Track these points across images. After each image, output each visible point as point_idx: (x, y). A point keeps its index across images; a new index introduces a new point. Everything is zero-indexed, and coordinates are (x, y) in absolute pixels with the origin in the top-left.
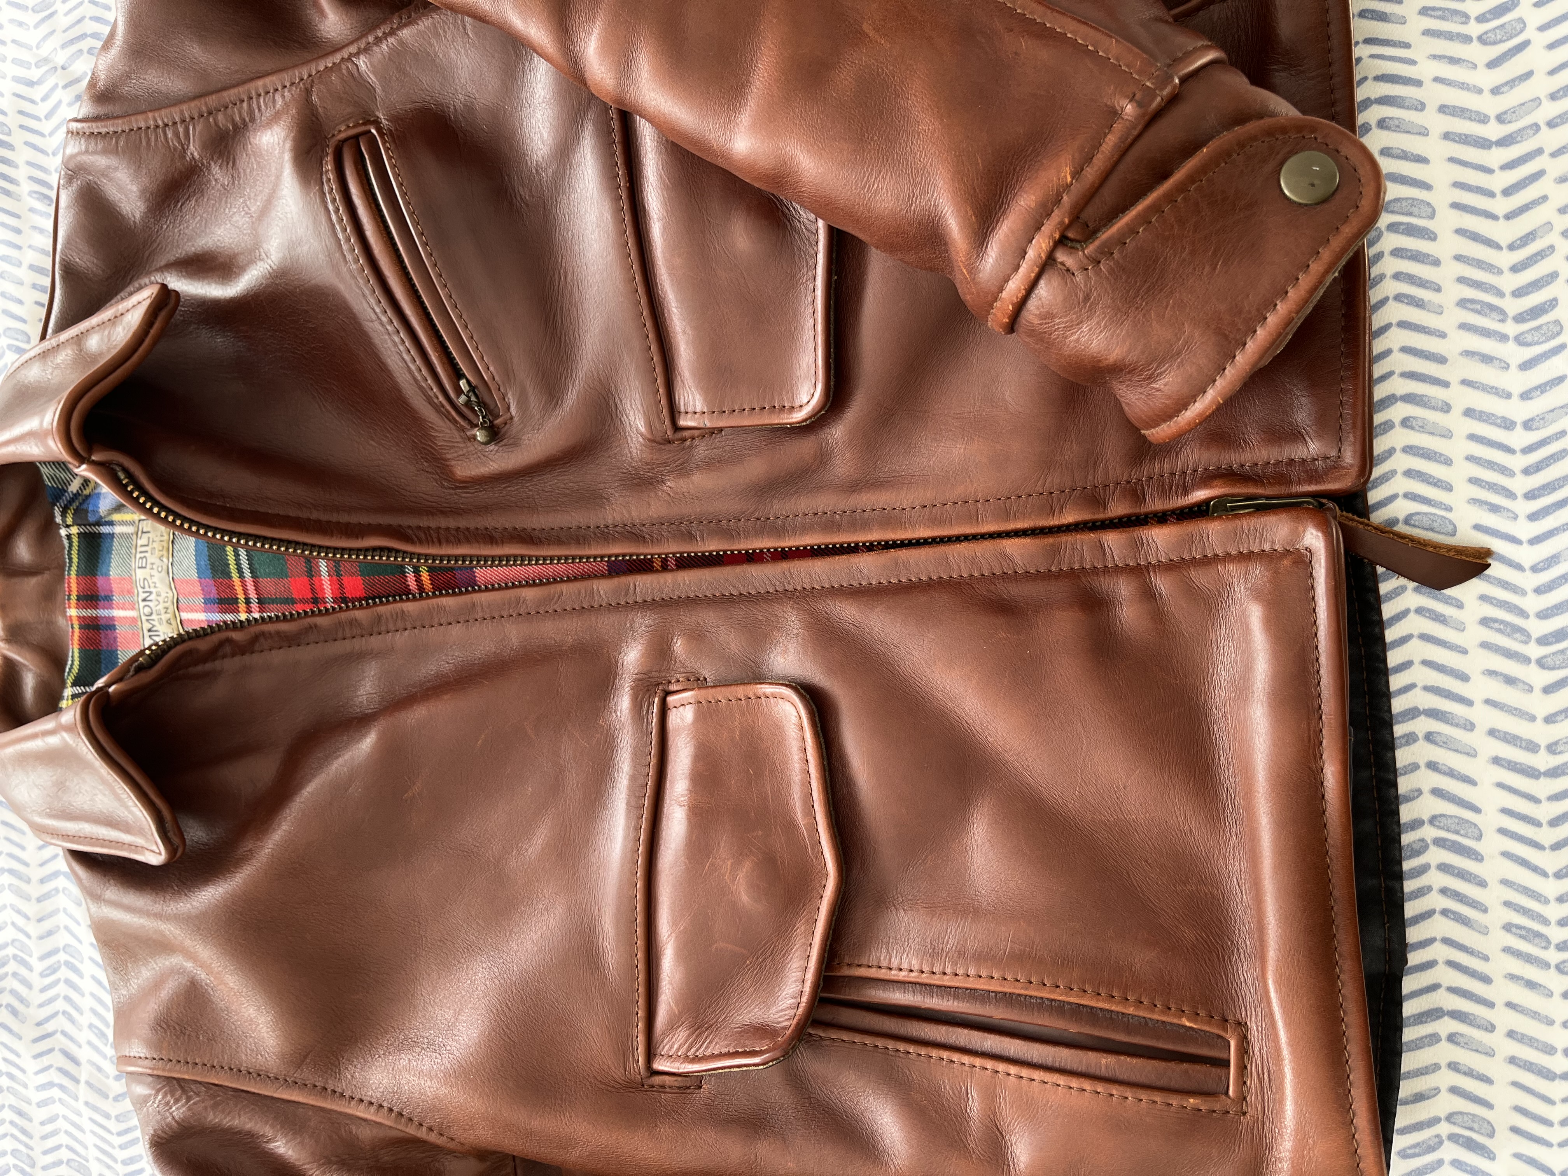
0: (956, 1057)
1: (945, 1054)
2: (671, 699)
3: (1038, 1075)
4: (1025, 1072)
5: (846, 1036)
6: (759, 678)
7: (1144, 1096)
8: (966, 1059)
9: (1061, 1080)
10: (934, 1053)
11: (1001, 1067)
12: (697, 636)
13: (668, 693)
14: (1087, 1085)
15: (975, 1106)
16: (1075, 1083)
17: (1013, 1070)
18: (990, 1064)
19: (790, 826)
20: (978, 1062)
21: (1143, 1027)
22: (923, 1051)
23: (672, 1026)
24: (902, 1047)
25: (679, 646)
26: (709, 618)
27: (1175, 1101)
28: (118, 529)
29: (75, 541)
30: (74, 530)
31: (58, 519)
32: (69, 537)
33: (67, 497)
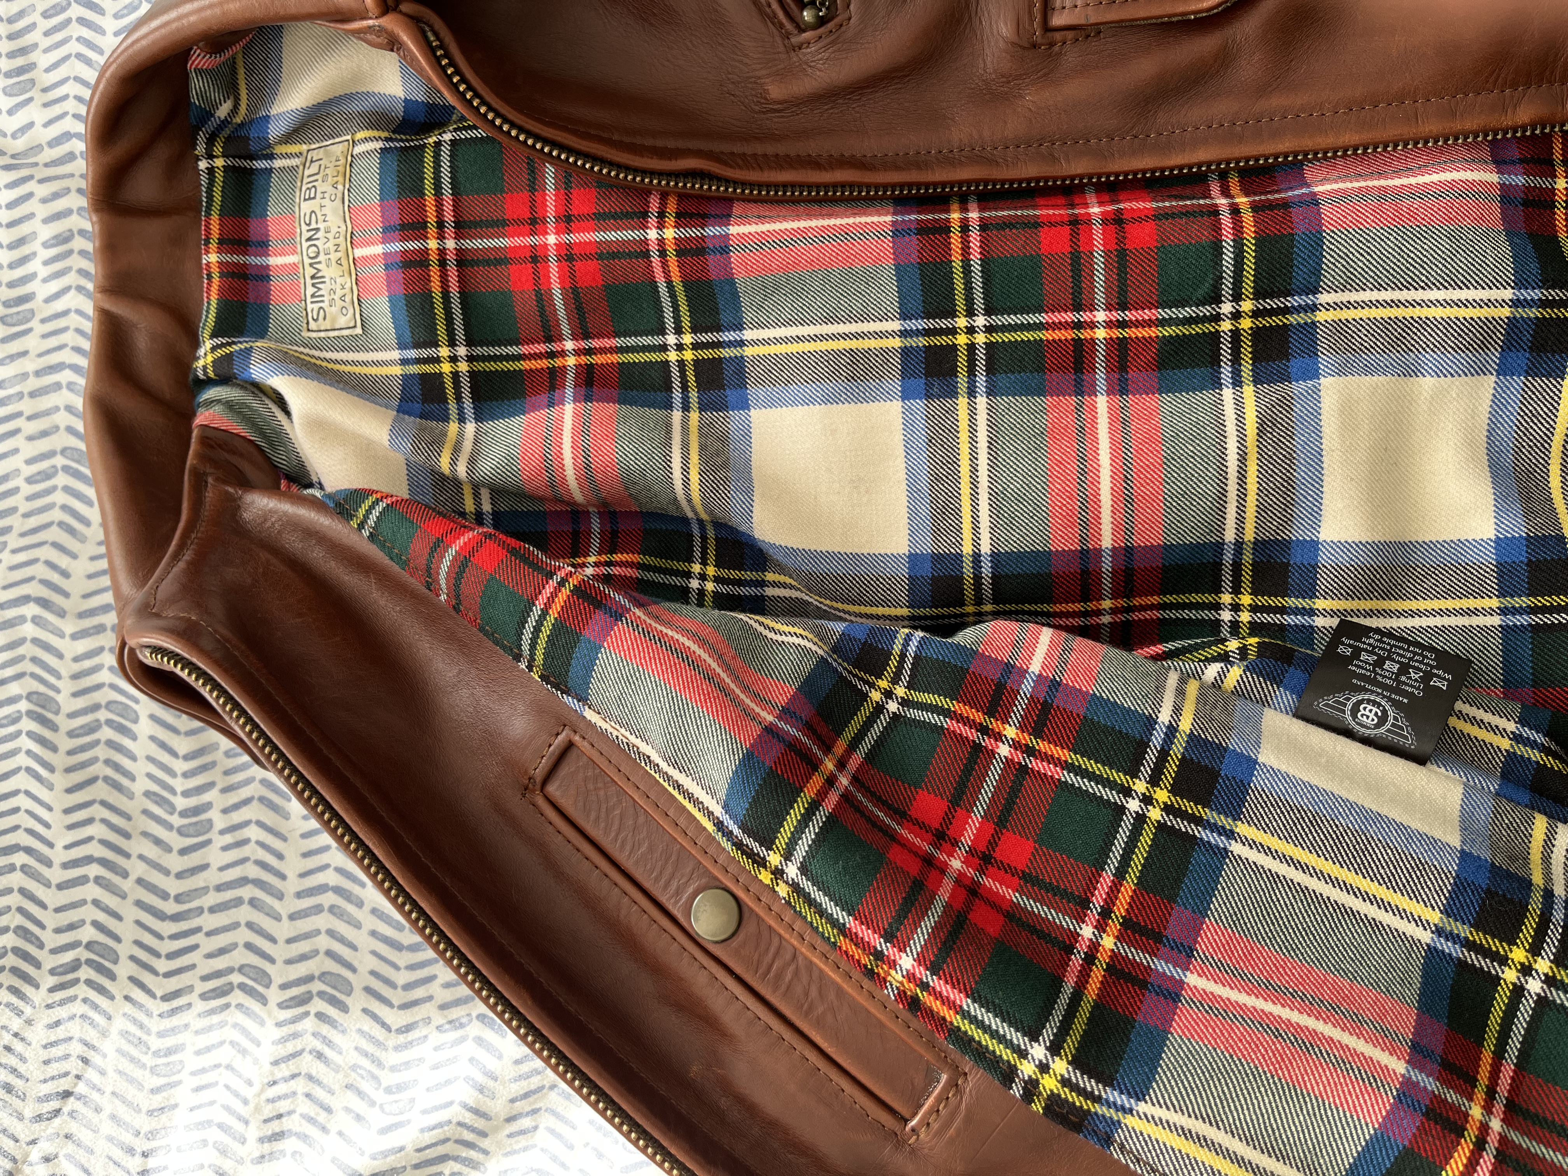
28: (278, 163)
29: (219, 176)
30: (219, 162)
31: (201, 149)
32: (211, 171)
33: (212, 124)
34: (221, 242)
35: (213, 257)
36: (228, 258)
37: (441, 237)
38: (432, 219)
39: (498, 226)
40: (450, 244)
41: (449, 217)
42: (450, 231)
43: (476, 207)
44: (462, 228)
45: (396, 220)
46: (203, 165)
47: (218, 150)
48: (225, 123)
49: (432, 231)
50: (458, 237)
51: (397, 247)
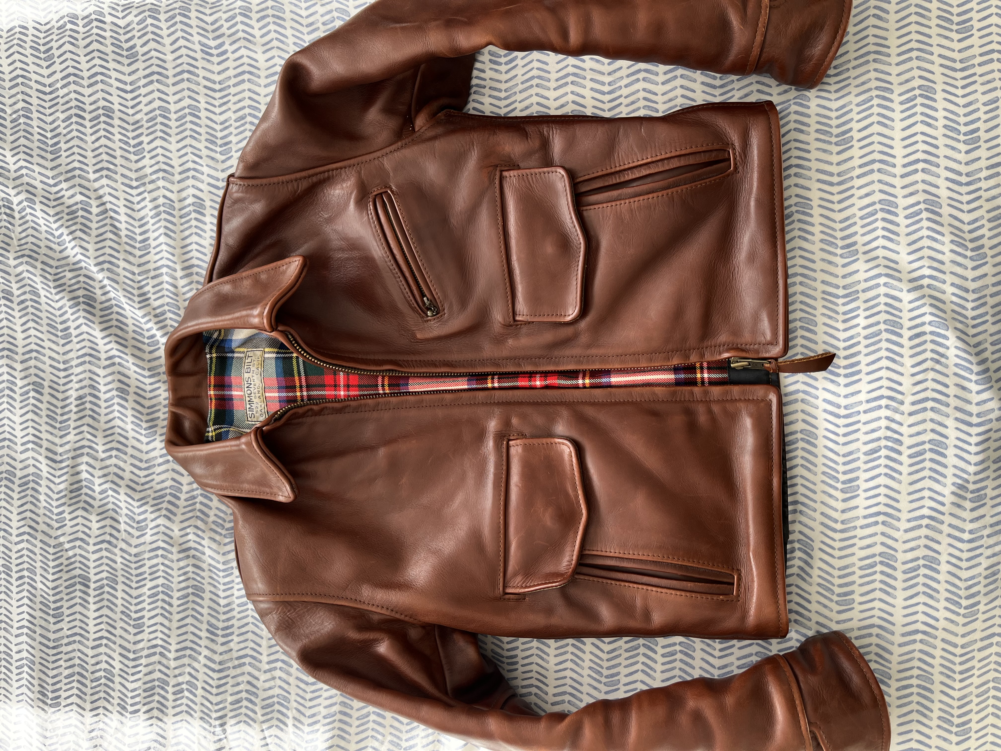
0: (631, 585)
1: (627, 584)
2: (511, 443)
3: (664, 590)
4: (659, 590)
5: (587, 578)
6: (551, 435)
7: (704, 596)
8: (635, 586)
9: (673, 592)
10: (622, 584)
11: (650, 588)
12: (523, 417)
13: (510, 440)
14: (683, 593)
15: (639, 602)
16: (678, 593)
17: (654, 589)
18: (645, 587)
19: (567, 495)
20: (640, 586)
21: (705, 572)
22: (618, 583)
23: (515, 575)
24: (609, 581)
25: (515, 421)
26: (528, 410)
27: (715, 598)
28: (236, 355)
29: (214, 360)
30: (214, 355)
31: (207, 350)
32: (211, 358)
33: (212, 341)
34: (215, 386)
35: (212, 393)
36: (217, 393)
37: (301, 391)
38: (298, 384)
39: (322, 386)
40: (305, 393)
41: (304, 383)
42: (304, 389)
43: (314, 379)
44: (309, 387)
45: (284, 384)
46: (208, 356)
47: (214, 351)
48: (216, 340)
49: (298, 389)
50: (307, 391)
51: (284, 394)
